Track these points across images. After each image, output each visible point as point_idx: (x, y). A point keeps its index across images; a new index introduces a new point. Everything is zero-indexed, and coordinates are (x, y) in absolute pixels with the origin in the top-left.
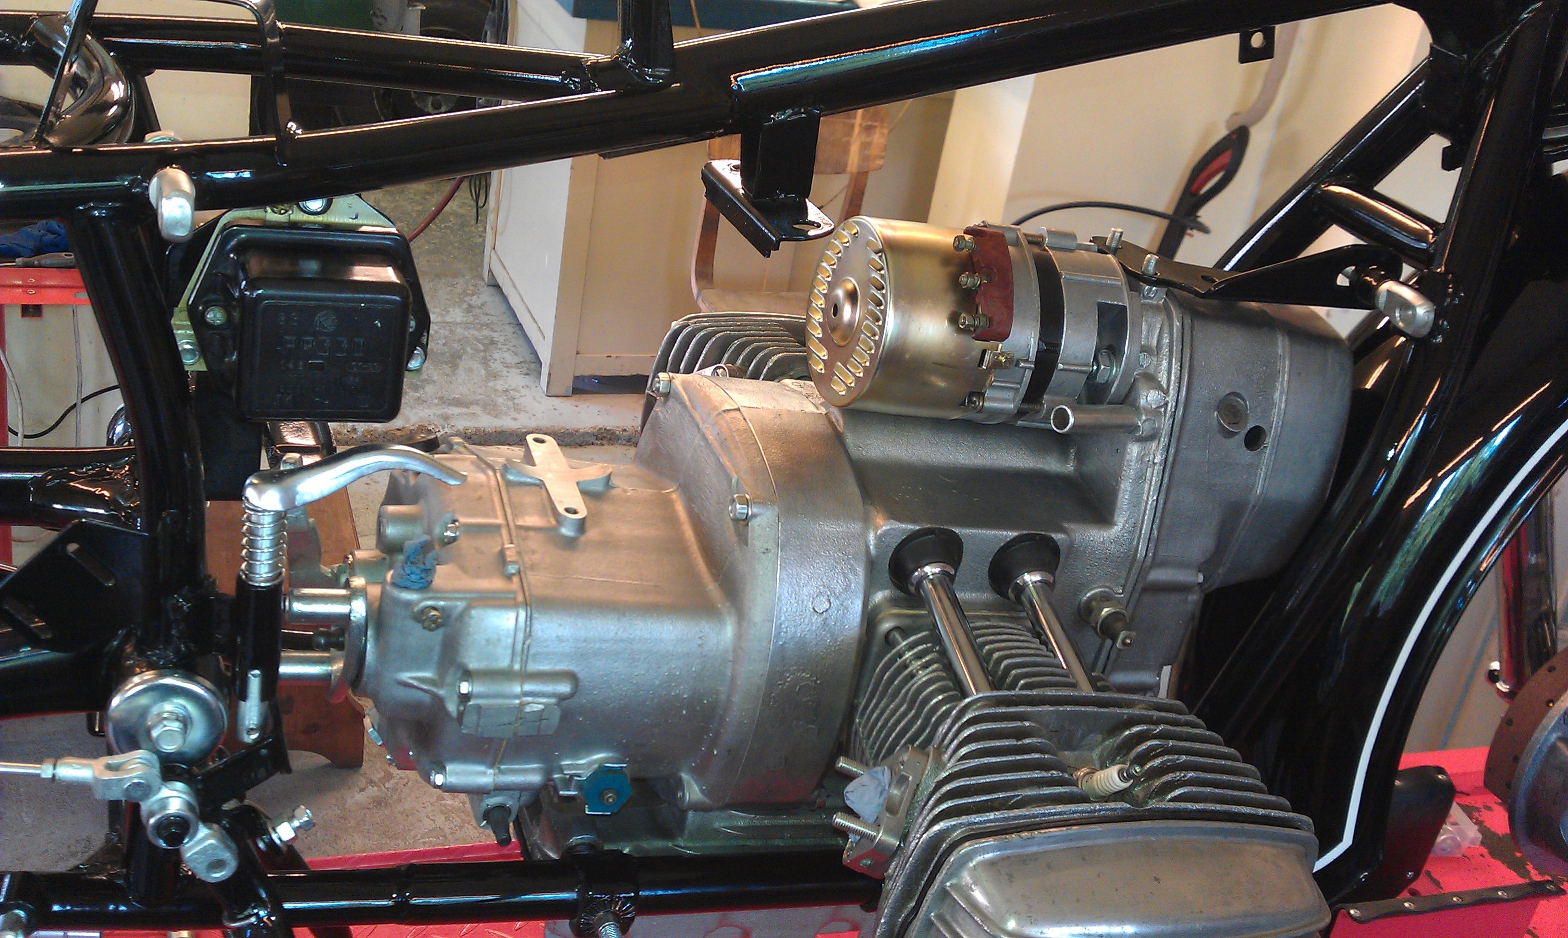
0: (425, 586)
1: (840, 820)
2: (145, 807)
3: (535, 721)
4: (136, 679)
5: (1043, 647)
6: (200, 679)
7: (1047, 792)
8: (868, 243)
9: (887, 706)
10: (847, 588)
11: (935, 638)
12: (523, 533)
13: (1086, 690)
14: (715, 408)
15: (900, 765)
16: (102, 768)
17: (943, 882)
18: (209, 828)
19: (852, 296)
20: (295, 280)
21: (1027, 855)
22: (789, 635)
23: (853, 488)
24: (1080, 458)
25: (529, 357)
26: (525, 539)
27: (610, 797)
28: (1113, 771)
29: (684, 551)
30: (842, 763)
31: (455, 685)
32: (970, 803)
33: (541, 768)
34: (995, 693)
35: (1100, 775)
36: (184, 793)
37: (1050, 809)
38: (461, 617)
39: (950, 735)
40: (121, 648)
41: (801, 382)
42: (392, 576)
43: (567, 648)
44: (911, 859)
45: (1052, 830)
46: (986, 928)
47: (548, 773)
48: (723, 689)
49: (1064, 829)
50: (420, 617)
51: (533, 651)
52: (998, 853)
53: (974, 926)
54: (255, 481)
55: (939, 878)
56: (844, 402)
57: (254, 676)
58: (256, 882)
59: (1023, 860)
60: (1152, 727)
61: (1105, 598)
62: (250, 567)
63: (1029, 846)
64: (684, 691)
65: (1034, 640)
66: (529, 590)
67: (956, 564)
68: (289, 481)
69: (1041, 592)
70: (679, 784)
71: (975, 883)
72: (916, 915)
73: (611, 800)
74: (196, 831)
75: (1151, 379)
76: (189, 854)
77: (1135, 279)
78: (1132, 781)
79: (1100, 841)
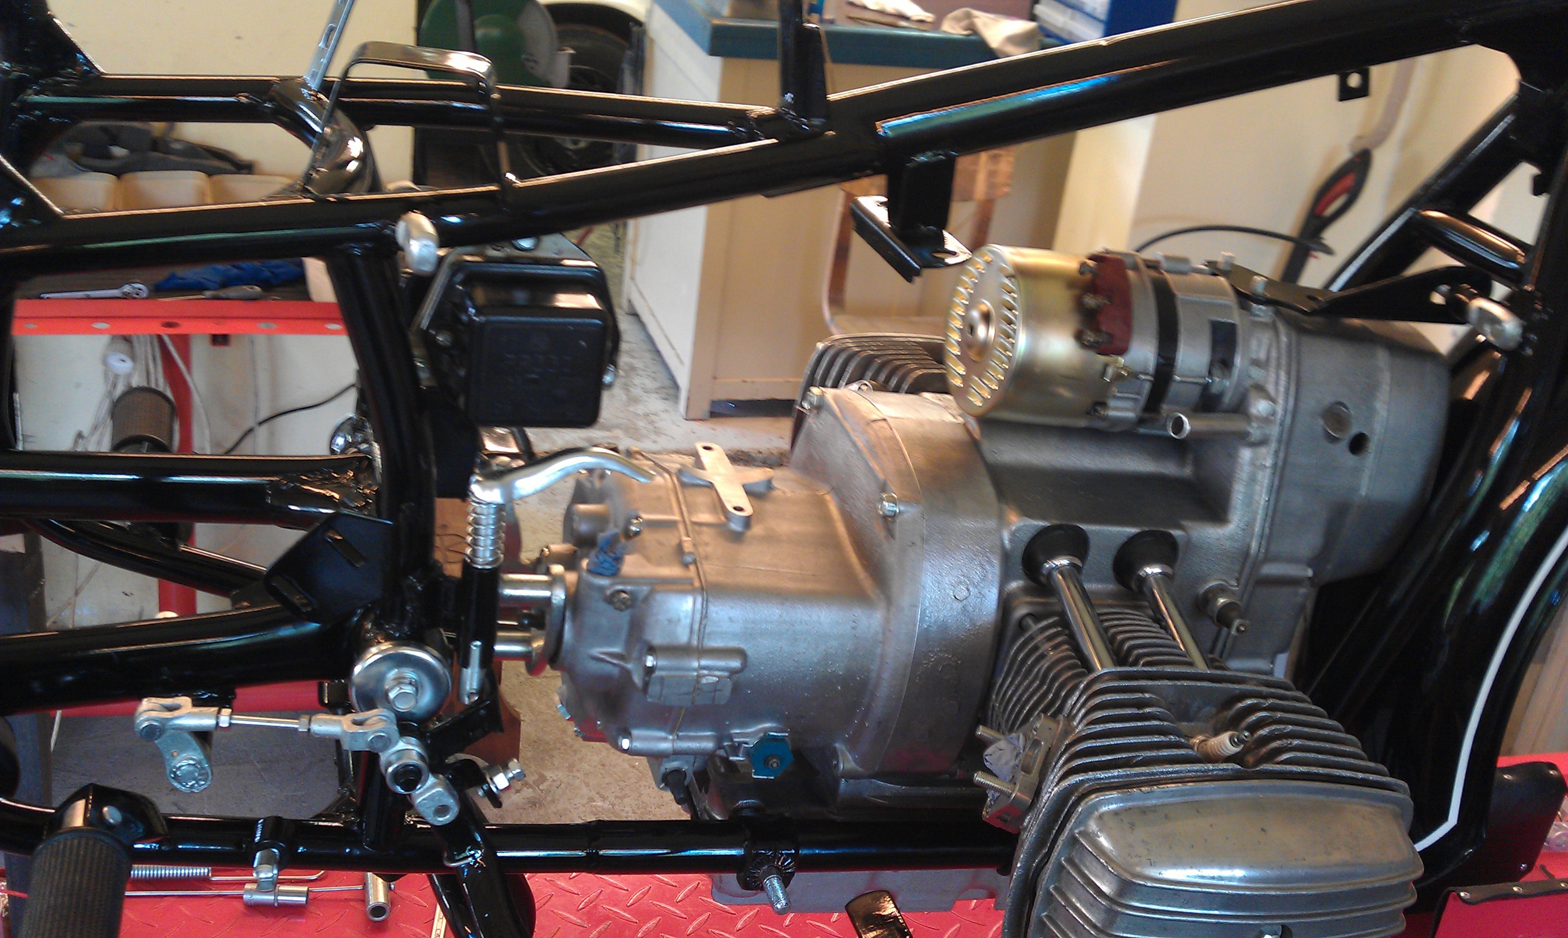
0: (615, 573)
1: (979, 777)
2: (384, 757)
3: (710, 692)
4: (374, 650)
5: (1162, 631)
6: (429, 649)
7: (1166, 754)
8: (1001, 270)
9: (1021, 683)
10: (984, 578)
11: (1064, 623)
12: (697, 528)
13: (1201, 667)
14: (863, 417)
15: (1033, 731)
16: (350, 723)
17: (1071, 830)
18: (437, 778)
19: (987, 318)
20: (510, 307)
21: (1147, 807)
22: (933, 619)
23: (988, 490)
24: (1198, 463)
25: (668, 383)
26: (699, 533)
27: (774, 762)
28: (1225, 737)
29: (837, 546)
30: (981, 731)
31: (641, 660)
32: (1096, 761)
33: (713, 736)
34: (1119, 669)
35: (1214, 742)
36: (417, 746)
37: (1167, 768)
38: (646, 599)
39: (1078, 706)
40: (360, 624)
41: (939, 395)
42: (588, 564)
43: (737, 628)
44: (1044, 810)
45: (1169, 786)
46: (1110, 869)
47: (719, 740)
48: (874, 667)
49: (1180, 785)
50: (611, 599)
51: (708, 630)
52: (1121, 805)
53: (1099, 867)
54: (480, 479)
55: (1069, 826)
56: (978, 412)
57: (475, 646)
58: (473, 827)
59: (1144, 811)
60: (1262, 701)
61: (1221, 590)
62: (474, 551)
63: (1148, 799)
64: (839, 668)
65: (1154, 625)
66: (705, 576)
67: (1083, 556)
68: (508, 478)
69: (1161, 583)
70: (834, 754)
71: (1100, 830)
72: (1048, 861)
73: (775, 765)
74: (426, 780)
75: (1260, 389)
76: (419, 800)
77: (1245, 299)
78: (1243, 746)
79: (1213, 797)
